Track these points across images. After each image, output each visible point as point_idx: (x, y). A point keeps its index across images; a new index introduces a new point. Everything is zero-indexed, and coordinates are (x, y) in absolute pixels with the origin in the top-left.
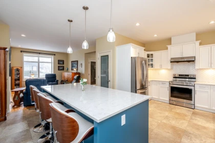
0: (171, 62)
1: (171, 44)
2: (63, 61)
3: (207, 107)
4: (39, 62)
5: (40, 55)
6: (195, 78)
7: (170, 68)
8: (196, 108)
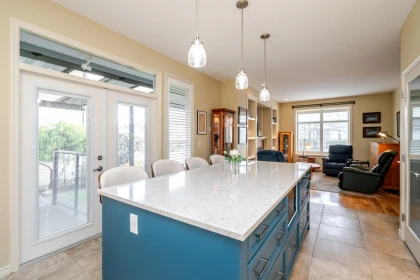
2: (378, 114)
4: (321, 123)
5: (325, 109)
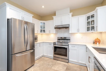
0: (55, 28)
1: (55, 15)
3: (76, 61)
6: (70, 40)
7: (54, 32)
8: (69, 62)
